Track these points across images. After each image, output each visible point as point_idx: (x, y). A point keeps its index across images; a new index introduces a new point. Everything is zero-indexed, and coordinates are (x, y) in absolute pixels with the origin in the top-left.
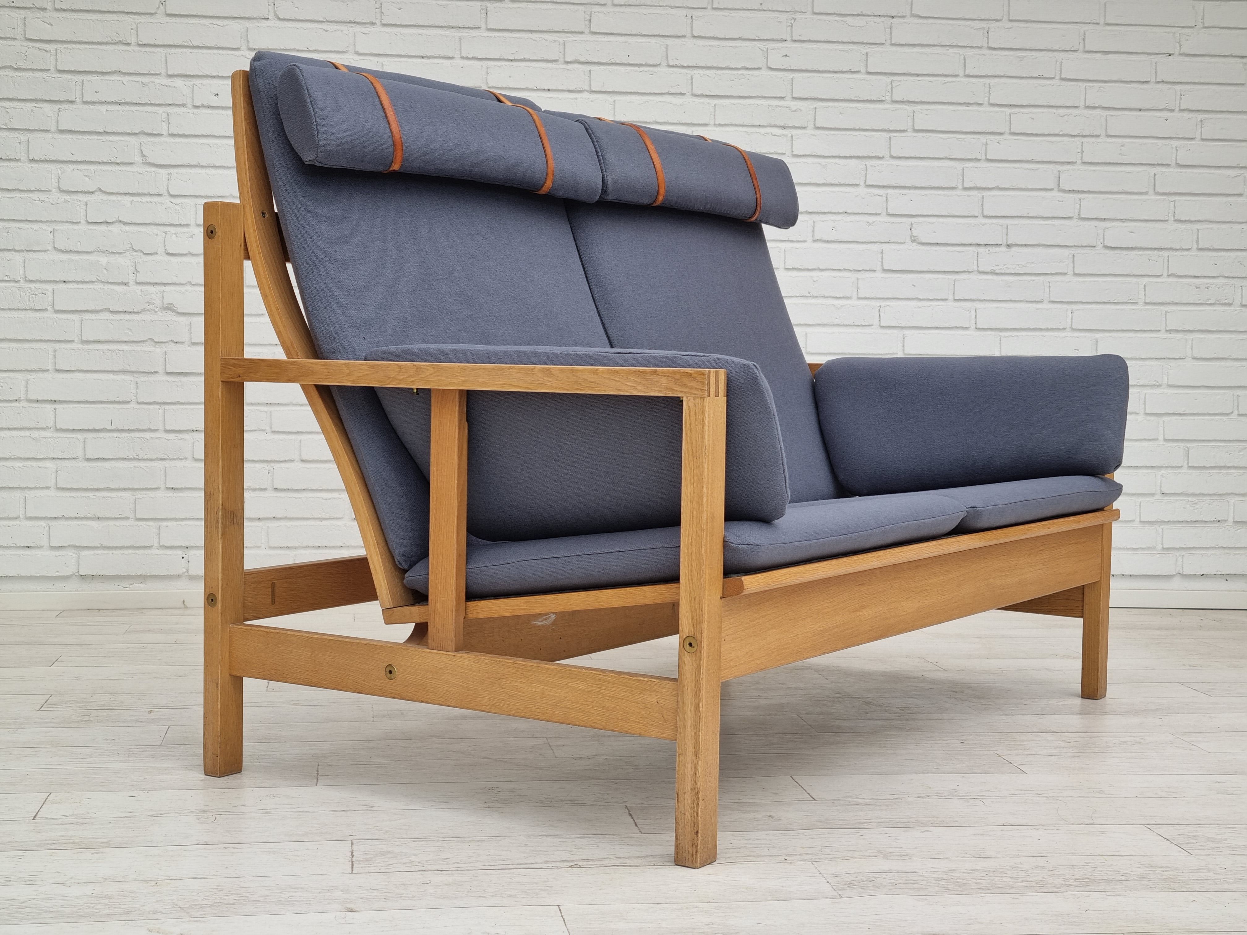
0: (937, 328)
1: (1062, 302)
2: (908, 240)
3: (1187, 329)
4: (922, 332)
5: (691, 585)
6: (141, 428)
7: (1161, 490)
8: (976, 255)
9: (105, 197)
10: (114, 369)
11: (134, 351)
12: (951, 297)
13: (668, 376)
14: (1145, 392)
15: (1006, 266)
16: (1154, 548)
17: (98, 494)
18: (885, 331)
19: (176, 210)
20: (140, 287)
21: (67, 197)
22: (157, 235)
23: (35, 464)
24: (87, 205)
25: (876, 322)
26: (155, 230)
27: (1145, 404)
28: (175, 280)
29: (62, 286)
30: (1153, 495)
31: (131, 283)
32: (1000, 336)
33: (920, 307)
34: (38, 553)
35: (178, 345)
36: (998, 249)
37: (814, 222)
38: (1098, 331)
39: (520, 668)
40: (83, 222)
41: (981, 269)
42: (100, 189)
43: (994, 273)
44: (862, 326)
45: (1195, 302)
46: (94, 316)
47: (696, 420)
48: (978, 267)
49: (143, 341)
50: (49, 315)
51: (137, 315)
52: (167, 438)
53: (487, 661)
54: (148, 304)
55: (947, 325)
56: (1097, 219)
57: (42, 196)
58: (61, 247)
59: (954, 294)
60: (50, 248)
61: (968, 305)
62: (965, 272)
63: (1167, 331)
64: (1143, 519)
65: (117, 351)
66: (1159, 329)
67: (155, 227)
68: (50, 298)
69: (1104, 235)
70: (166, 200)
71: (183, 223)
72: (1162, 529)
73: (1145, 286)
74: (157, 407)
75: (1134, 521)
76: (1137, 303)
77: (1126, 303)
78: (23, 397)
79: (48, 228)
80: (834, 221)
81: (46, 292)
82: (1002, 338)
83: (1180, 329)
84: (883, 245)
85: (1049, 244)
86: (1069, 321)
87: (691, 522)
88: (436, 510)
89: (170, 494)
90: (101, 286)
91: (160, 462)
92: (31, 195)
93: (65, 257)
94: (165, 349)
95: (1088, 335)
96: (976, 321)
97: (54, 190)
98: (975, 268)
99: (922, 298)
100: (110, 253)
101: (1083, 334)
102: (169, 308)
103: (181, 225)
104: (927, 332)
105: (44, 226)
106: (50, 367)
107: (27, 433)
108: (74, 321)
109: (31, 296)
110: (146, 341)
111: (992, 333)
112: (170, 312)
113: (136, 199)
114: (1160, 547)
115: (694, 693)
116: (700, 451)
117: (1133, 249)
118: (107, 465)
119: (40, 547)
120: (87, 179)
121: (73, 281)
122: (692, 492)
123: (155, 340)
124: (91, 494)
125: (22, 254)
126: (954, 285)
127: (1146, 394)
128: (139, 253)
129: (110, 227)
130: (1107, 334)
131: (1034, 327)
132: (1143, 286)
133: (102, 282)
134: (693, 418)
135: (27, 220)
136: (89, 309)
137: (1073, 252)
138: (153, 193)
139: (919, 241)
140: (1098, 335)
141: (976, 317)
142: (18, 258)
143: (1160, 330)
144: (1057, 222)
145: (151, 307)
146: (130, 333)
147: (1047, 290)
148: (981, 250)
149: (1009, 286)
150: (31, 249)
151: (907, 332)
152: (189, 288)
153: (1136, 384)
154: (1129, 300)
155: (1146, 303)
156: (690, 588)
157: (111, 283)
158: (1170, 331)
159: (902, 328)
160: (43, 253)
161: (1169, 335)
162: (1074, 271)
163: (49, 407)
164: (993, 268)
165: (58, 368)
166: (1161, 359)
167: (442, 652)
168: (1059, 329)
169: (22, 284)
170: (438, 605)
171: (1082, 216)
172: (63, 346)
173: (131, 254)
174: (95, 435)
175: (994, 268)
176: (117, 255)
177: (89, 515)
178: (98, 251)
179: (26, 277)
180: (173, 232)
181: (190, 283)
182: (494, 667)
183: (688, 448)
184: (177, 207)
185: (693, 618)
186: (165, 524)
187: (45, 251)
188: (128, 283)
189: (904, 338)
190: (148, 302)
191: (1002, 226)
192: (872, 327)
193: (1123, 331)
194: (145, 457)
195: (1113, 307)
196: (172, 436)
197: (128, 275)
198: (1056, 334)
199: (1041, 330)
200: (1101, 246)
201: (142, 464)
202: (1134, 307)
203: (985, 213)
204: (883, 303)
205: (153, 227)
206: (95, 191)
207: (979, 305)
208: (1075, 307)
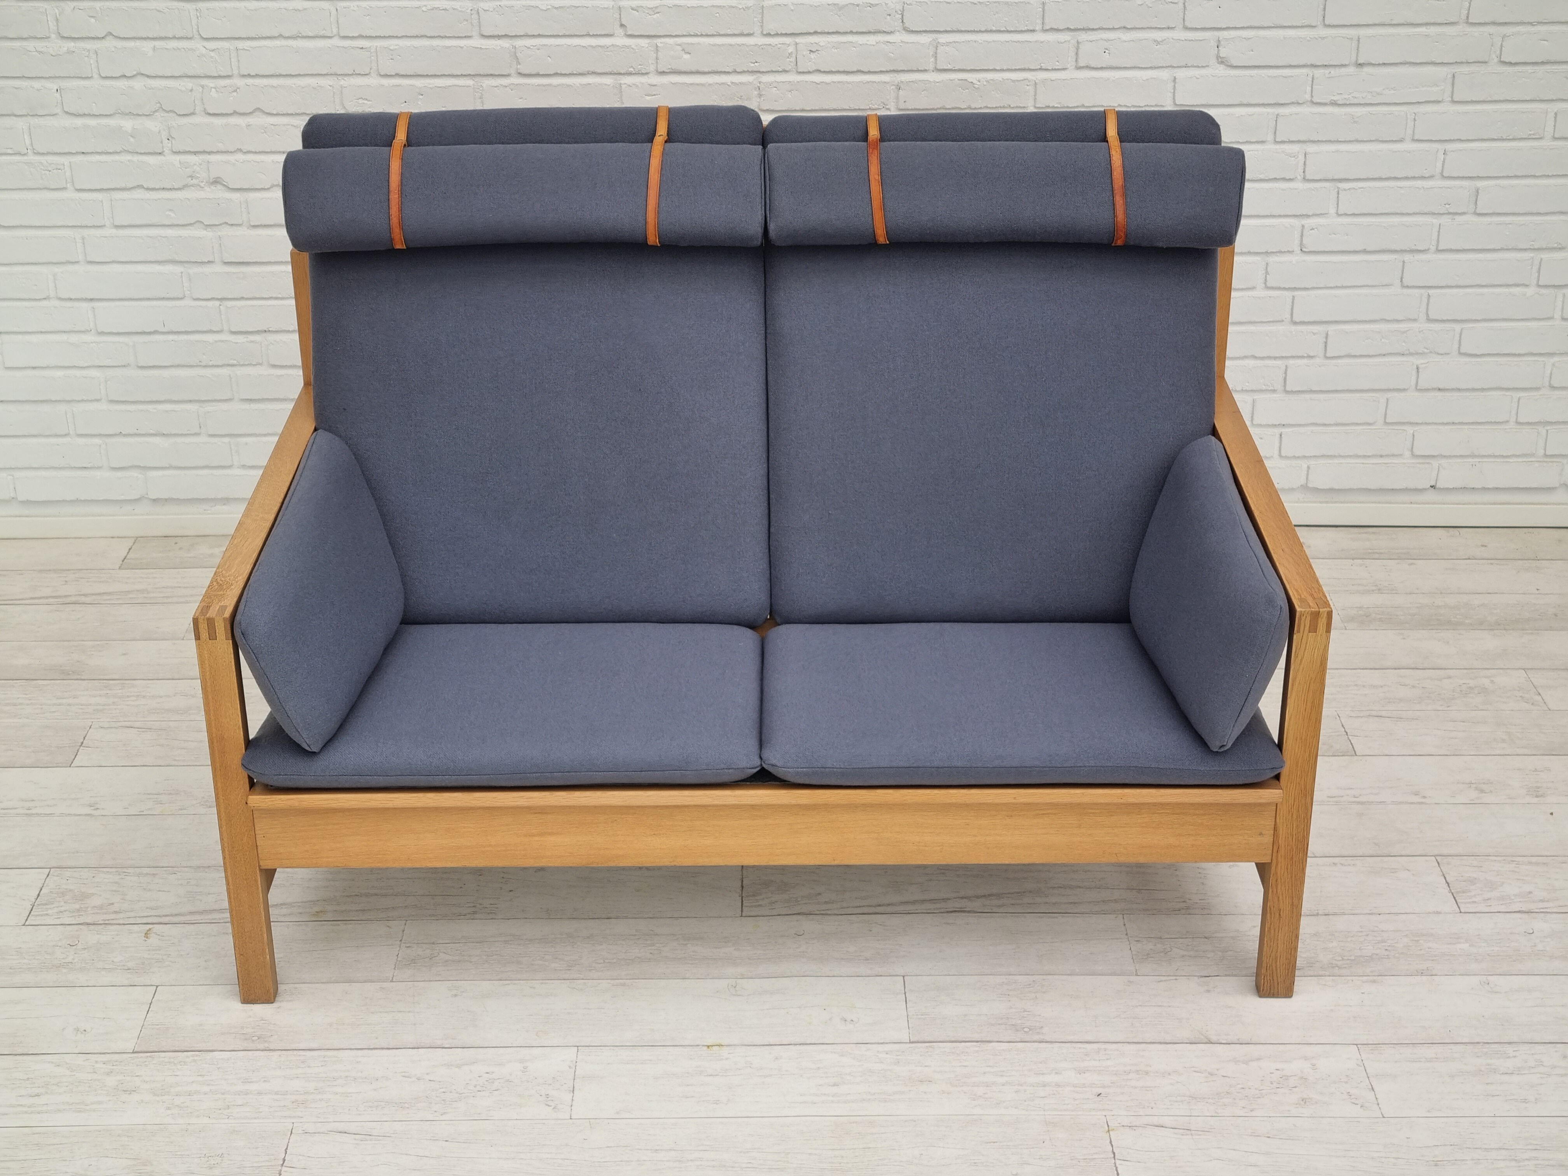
1: (1431, 141)
2: (1213, 61)
6: (200, 329)
7: (1550, 384)
8: (1311, 80)
9: (120, 44)
10: (159, 259)
11: (181, 237)
12: (1270, 137)
14: (1543, 256)
15: (1352, 95)
16: (1533, 455)
17: (161, 407)
19: (212, 57)
20: (178, 158)
21: (71, 45)
22: (191, 90)
23: (78, 373)
24: (97, 55)
26: (188, 84)
27: (1539, 272)
28: (221, 147)
29: (80, 158)
30: (1537, 389)
31: (167, 151)
32: (1338, 188)
34: (98, 474)
35: (235, 228)
36: (1343, 70)
37: (1078, 42)
40: (96, 76)
41: (1315, 100)
42: (110, 34)
43: (1334, 104)
46: (125, 195)
48: (1312, 96)
49: (190, 224)
50: (70, 194)
51: (179, 192)
52: (234, 341)
54: (190, 179)
55: (1262, 176)
56: (1494, 23)
57: (40, 45)
58: (71, 110)
59: (1275, 133)
60: (58, 110)
61: (1295, 148)
62: (1293, 103)
64: (1520, 420)
65: (159, 238)
67: (189, 79)
68: (68, 174)
69: (1502, 46)
70: (198, 45)
71: (222, 74)
72: (1547, 431)
73: (1556, 114)
74: (217, 303)
75: (1507, 422)
76: (1542, 138)
77: (1525, 138)
78: (52, 294)
79: (53, 86)
80: (1107, 40)
81: (62, 167)
82: (1340, 192)
84: (1176, 70)
85: (1418, 61)
86: (1439, 165)
89: (246, 406)
90: (129, 157)
91: (229, 368)
92: (25, 44)
93: (79, 122)
94: (219, 233)
95: (1465, 183)
96: (1304, 169)
97: (53, 36)
98: (1308, 97)
100: (135, 115)
101: (1458, 183)
102: (216, 182)
103: (220, 77)
105: (48, 84)
106: (81, 258)
107: (64, 337)
108: (102, 201)
109: (43, 172)
110: (194, 223)
111: (1327, 184)
112: (219, 187)
113: (158, 44)
114: (1541, 452)
117: (1543, 63)
118: (166, 373)
119: (99, 468)
120: (93, 20)
121: (93, 153)
123: (206, 223)
124: (150, 407)
125: (24, 118)
126: (1276, 120)
127: (1541, 259)
128: (171, 114)
129: (131, 83)
131: (1388, 175)
132: (1553, 115)
133: (130, 152)
135: (24, 77)
136: (118, 187)
137: (1454, 71)
138: (180, 36)
139: (1229, 64)
140: (1480, 184)
141: (1305, 164)
142: (21, 124)
144: (1433, 30)
145: (195, 181)
146: (173, 215)
147: (1411, 124)
148: (1318, 72)
149: (1355, 122)
150: (35, 113)
152: (240, 157)
153: (1528, 247)
154: (1530, 135)
155: (1555, 138)
157: (141, 154)
160: (51, 118)
162: (1452, 97)
163: (85, 305)
164: (1333, 98)
165: (89, 259)
168: (1423, 178)
169: (31, 158)
171: (1470, 21)
172: (92, 232)
173: (162, 115)
174: (146, 338)
175: (1335, 98)
176: (144, 117)
177: (152, 432)
178: (120, 113)
179: (34, 149)
180: (212, 85)
181: (240, 150)
184: (212, 54)
186: (244, 440)
187: (53, 115)
188: (163, 152)
190: (190, 176)
191: (1352, 39)
193: (1516, 177)
194: (211, 363)
195: (1505, 144)
196: (240, 339)
197: (162, 142)
198: (1419, 183)
199: (1396, 178)
200: (1496, 60)
201: (208, 372)
202: (1536, 143)
203: (1327, 22)
205: (186, 79)
206: (106, 35)
207: (1311, 148)
208: (1449, 146)
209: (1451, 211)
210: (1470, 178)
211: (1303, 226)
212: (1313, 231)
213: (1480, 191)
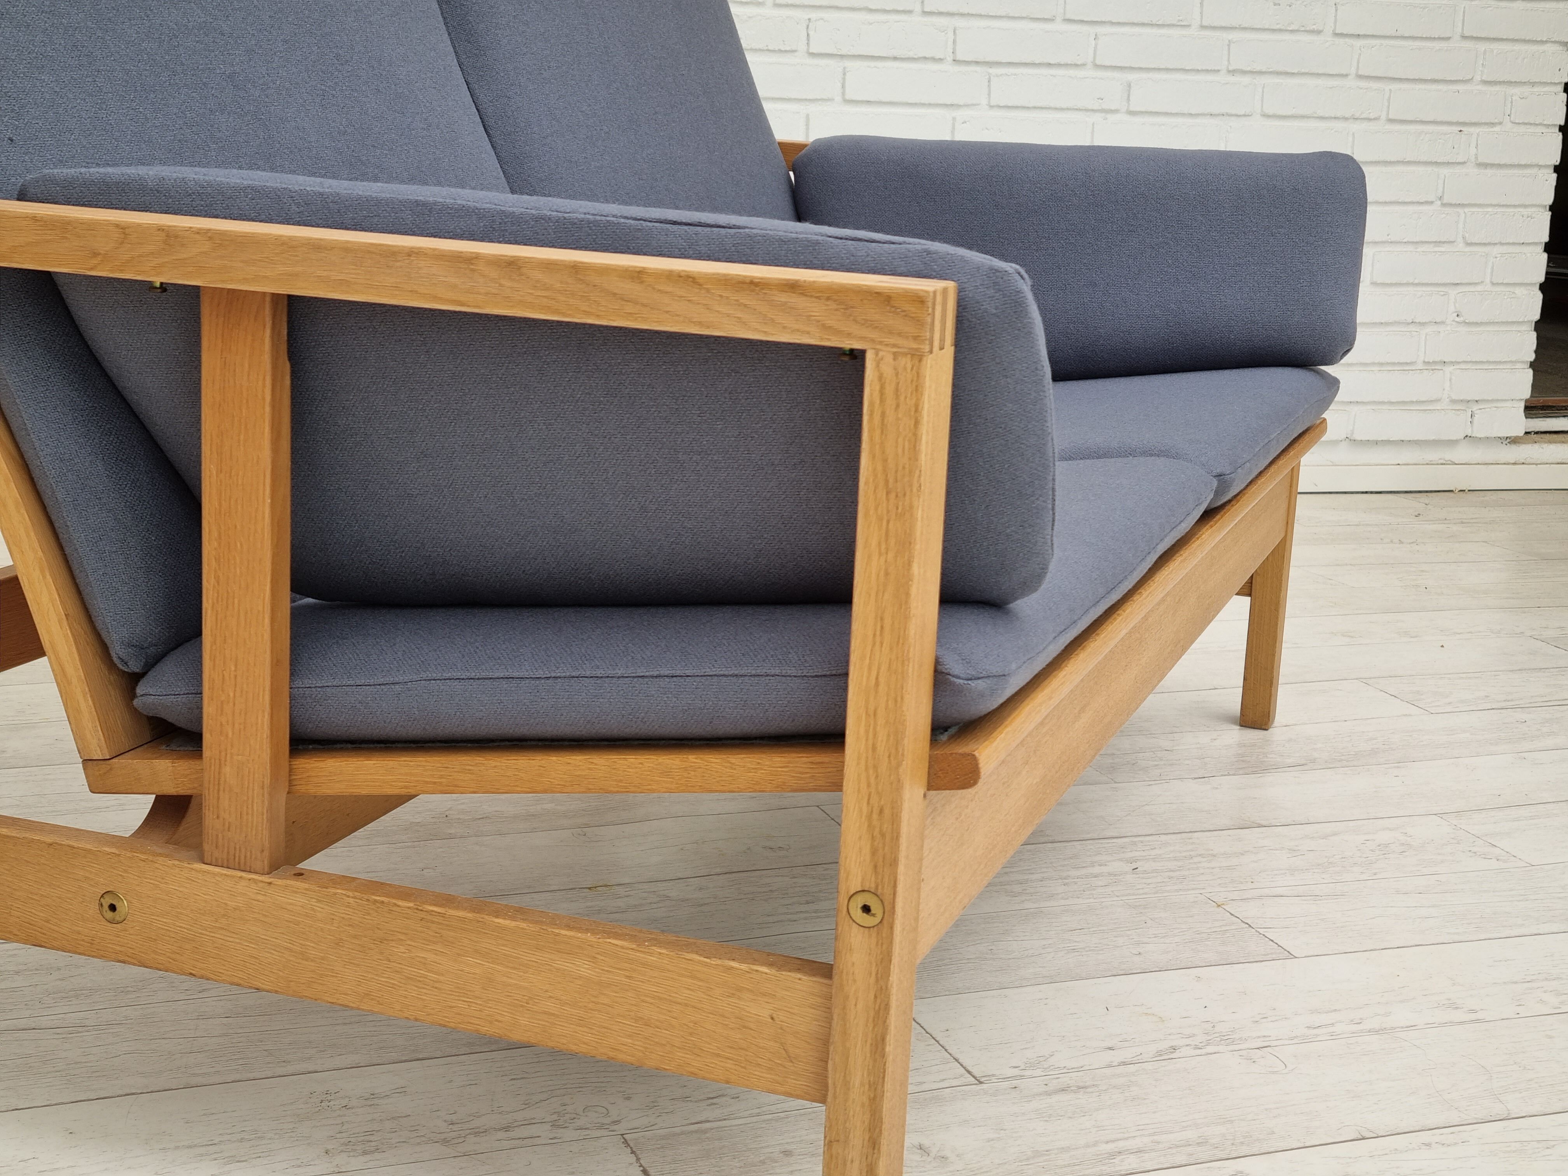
0: (895, 59)
1: (1082, 22)
3: (1258, 69)
4: (872, 64)
5: (872, 780)
12: (918, 8)
13: (828, 299)
18: (816, 61)
25: (802, 47)
32: (989, 74)
33: (871, 24)
38: (1132, 69)
39: (433, 922)
44: (780, 51)
45: (1272, 28)
47: (898, 406)
53: (351, 900)
55: (911, 54)
61: (944, 21)
63: (1229, 71)
66: (1219, 68)
76: (1189, 26)
77: (1173, 25)
82: (992, 78)
83: (1249, 69)
86: (1091, 52)
87: (878, 639)
88: (218, 560)
95: (1117, 74)
96: (954, 49)
99: (873, 7)
101: (1110, 73)
104: (880, 64)
111: (978, 68)
115: (872, 1014)
116: (906, 479)
122: (882, 573)
130: (1144, 75)
131: (1041, 61)
134: (890, 401)
140: (1132, 76)
141: (954, 42)
143: (1219, 71)
151: (849, 64)
154: (1179, 21)
155: (1203, 27)
156: (869, 785)
158: (1232, 72)
159: (842, 56)
161: (1232, 79)
166: (1218, 115)
167: (240, 874)
168: (1076, 66)
170: (227, 770)
182: (369, 914)
183: (874, 470)
185: (874, 852)
189: (844, 74)
192: (796, 54)
193: (1167, 70)
195: (1155, 31)
198: (1072, 72)
199: (1049, 65)
202: (1184, 32)
204: (814, 15)
207: (960, 22)
208: (1100, 30)
209: (1105, 106)
210: (1121, 68)
211: (954, 119)
212: (965, 124)
213: (1132, 85)
